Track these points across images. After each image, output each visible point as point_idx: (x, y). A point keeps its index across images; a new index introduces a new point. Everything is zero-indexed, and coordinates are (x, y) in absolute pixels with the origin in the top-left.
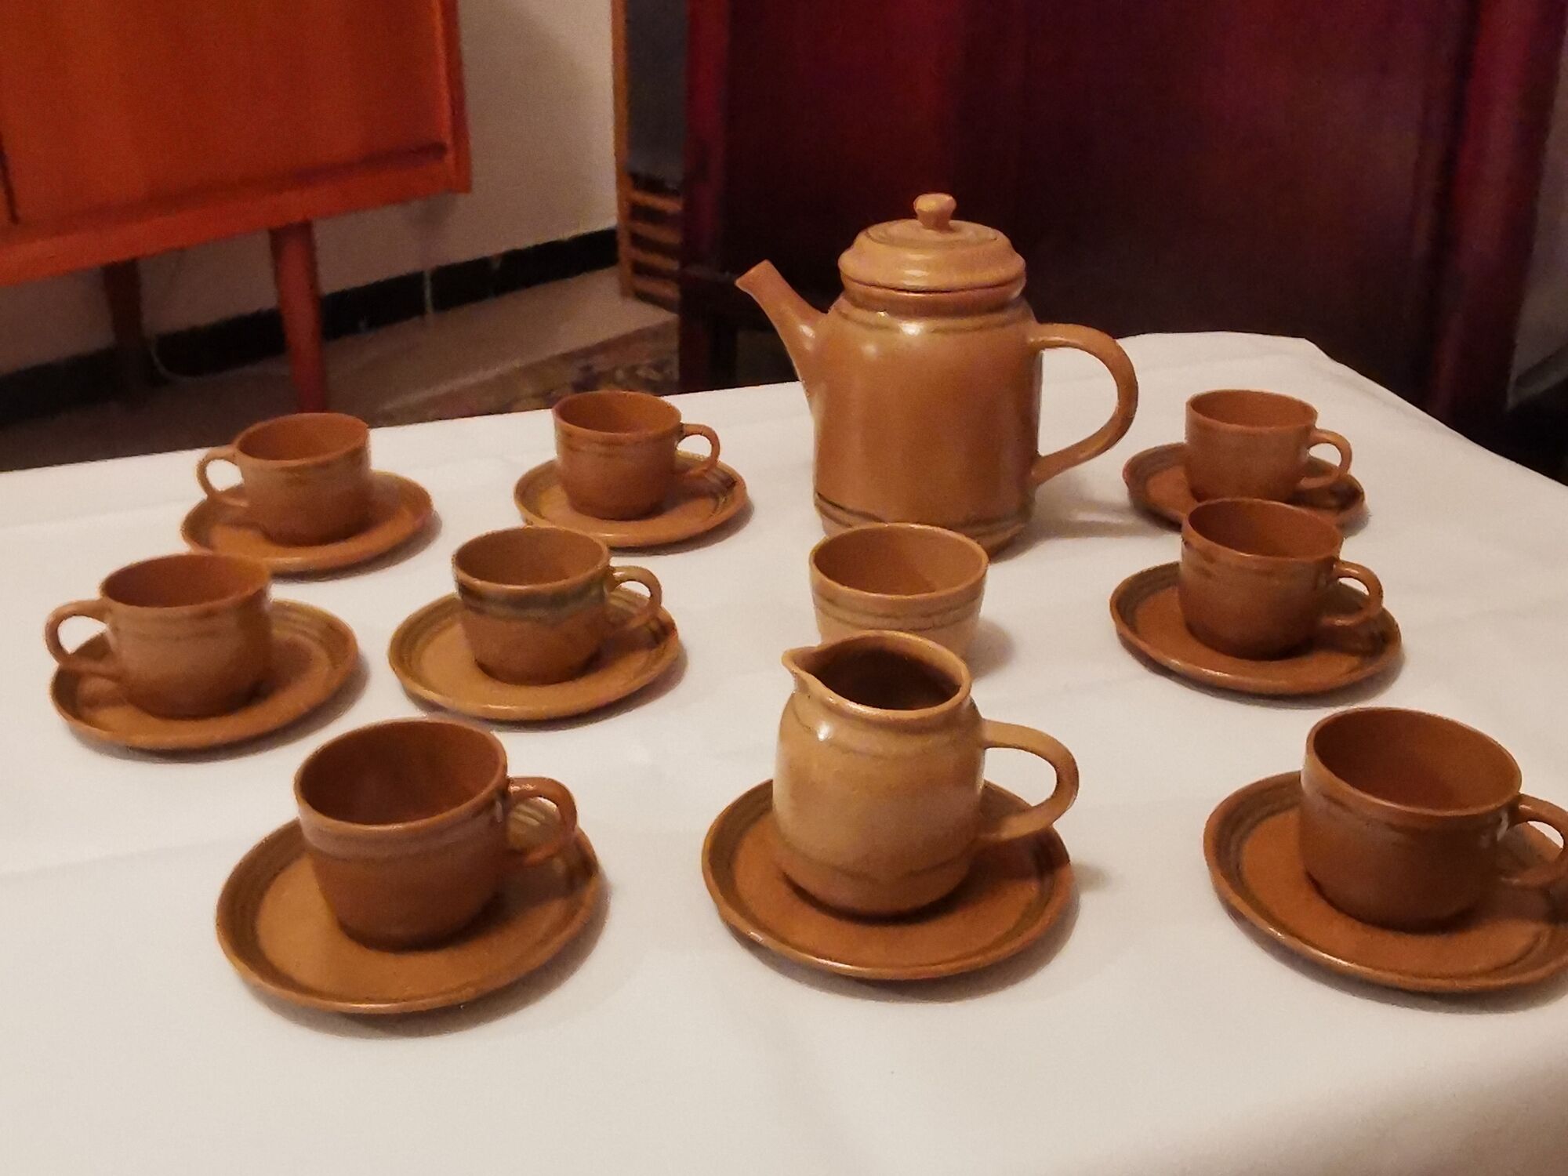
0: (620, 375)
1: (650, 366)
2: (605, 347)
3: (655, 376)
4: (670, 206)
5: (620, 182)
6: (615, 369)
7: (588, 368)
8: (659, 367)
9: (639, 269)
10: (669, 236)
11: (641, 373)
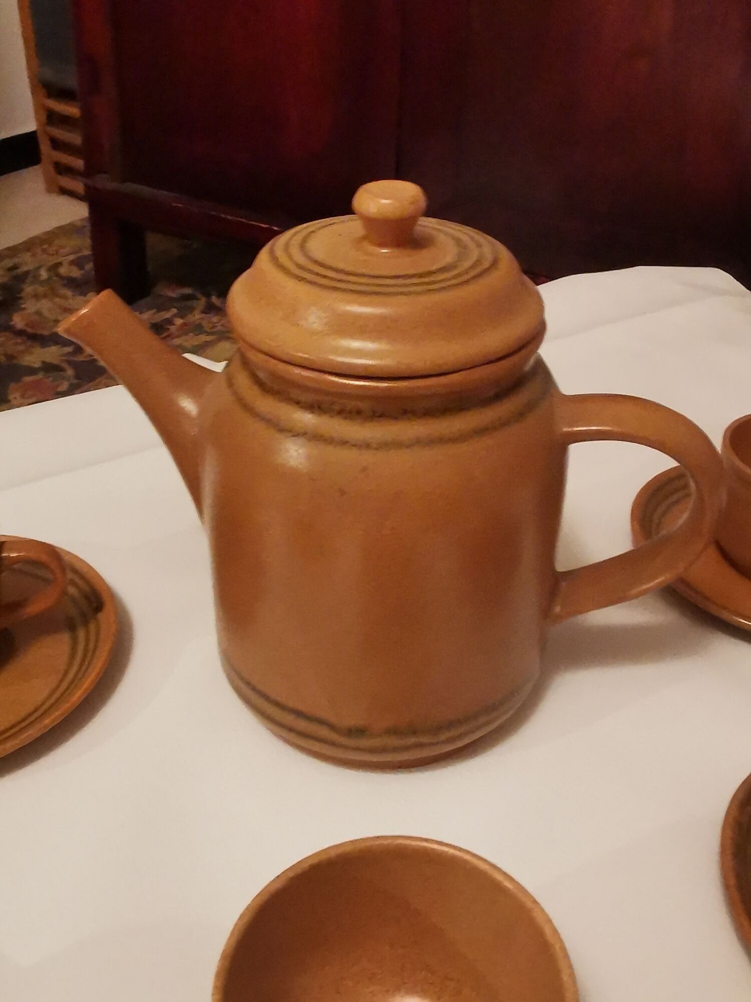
0: (44, 274)
1: (72, 263)
2: (30, 245)
3: (76, 273)
4: (72, 110)
5: (34, 92)
6: (39, 268)
7: (14, 268)
8: (78, 263)
9: (61, 169)
10: (76, 138)
11: (63, 271)
